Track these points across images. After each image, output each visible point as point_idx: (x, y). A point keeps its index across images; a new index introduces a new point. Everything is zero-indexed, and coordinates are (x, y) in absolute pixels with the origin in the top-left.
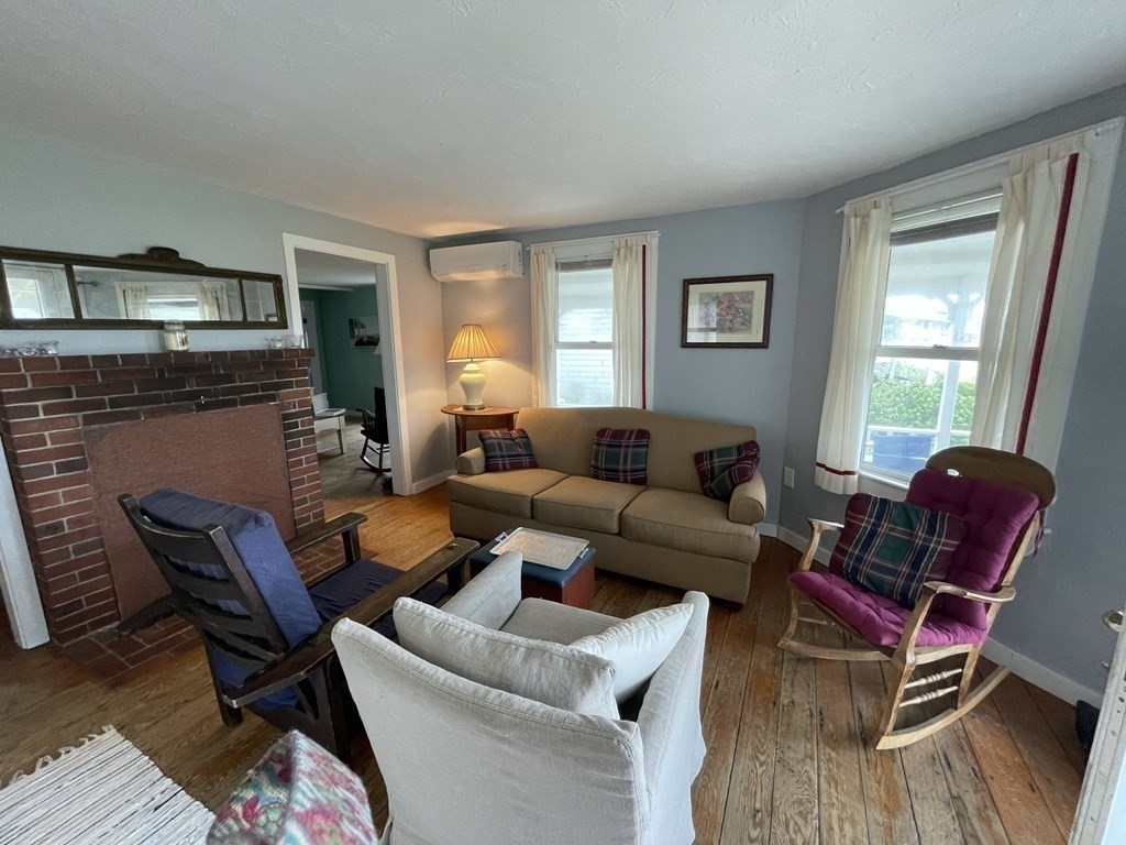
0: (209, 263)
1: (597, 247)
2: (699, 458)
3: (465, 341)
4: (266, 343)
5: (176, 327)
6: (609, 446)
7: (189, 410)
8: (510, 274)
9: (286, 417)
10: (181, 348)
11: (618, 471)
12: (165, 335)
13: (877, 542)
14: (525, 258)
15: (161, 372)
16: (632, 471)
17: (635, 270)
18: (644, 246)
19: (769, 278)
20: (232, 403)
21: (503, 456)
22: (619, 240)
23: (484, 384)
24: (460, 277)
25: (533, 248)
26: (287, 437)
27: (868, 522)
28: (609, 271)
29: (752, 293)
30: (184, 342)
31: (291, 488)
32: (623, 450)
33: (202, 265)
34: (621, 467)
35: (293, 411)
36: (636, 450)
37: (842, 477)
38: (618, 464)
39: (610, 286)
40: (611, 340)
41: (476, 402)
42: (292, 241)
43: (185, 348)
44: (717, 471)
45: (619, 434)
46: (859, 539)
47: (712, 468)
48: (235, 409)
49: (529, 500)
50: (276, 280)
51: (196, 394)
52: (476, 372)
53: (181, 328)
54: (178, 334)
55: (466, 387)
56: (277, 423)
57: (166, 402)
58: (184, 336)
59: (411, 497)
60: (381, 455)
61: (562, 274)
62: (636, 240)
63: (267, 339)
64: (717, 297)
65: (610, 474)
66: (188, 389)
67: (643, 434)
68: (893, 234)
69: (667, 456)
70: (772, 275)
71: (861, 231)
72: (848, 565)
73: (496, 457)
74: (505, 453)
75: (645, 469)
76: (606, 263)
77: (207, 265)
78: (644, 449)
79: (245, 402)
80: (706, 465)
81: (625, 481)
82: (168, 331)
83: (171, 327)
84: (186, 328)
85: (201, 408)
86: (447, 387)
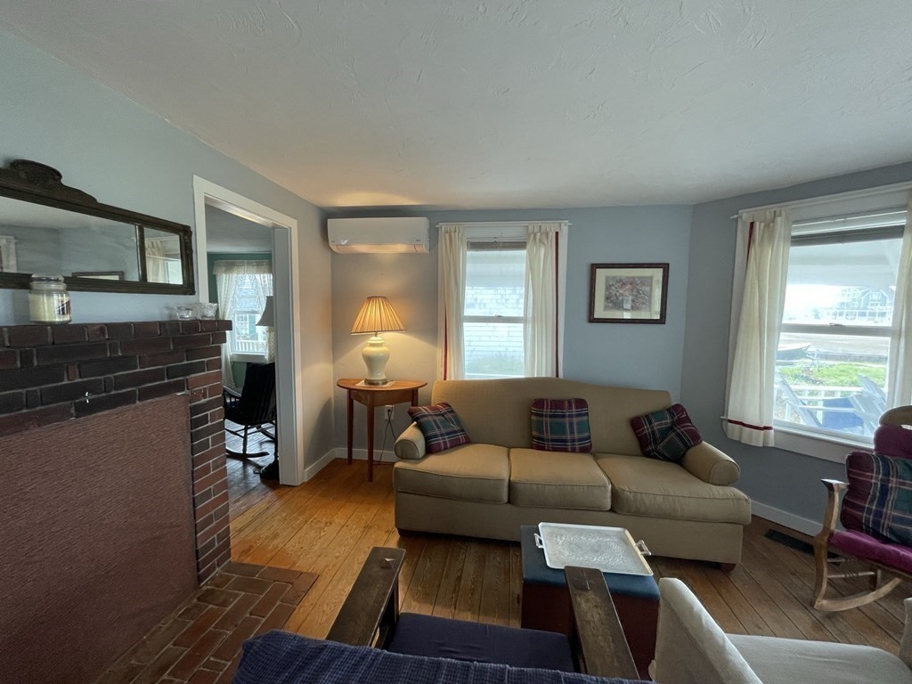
0: (103, 198)
1: (511, 231)
2: (635, 423)
3: (372, 313)
4: (166, 312)
5: (53, 286)
6: (551, 416)
7: (63, 415)
8: (419, 249)
9: (194, 410)
10: (58, 319)
11: (565, 441)
12: (31, 297)
13: (892, 497)
14: (434, 235)
15: (26, 358)
16: (580, 440)
17: (550, 254)
18: (557, 233)
19: (665, 267)
20: (127, 399)
21: (442, 435)
22: (534, 226)
23: (388, 357)
24: (362, 248)
25: (443, 227)
26: (194, 437)
27: (876, 478)
28: (523, 253)
29: (651, 278)
30: (65, 309)
31: (194, 507)
32: (567, 420)
33: (94, 200)
34: (569, 437)
35: (203, 401)
36: (579, 419)
37: (762, 432)
38: (565, 433)
39: (522, 267)
40: (522, 315)
41: (380, 376)
42: (204, 188)
43: (67, 318)
44: (658, 436)
45: (557, 404)
46: (874, 496)
47: (653, 432)
48: (133, 406)
49: (506, 483)
50: (185, 233)
51: (79, 390)
52: (380, 345)
53: (62, 286)
54: (55, 296)
55: (370, 361)
56: (184, 420)
57: (27, 407)
58: (65, 299)
59: (305, 486)
60: (245, 438)
61: (470, 253)
62: (551, 227)
63: (168, 308)
64: (621, 280)
65: (557, 445)
66: (66, 382)
67: (581, 403)
68: (793, 237)
69: (606, 422)
70: (668, 264)
71: (763, 234)
72: (867, 520)
73: (436, 436)
74: (444, 431)
75: (589, 438)
76: (520, 245)
77: (100, 200)
78: (585, 418)
79: (146, 394)
80: (646, 429)
81: (574, 451)
82: (39, 292)
83: (45, 286)
84: (69, 289)
85: (83, 410)
86: (334, 360)
